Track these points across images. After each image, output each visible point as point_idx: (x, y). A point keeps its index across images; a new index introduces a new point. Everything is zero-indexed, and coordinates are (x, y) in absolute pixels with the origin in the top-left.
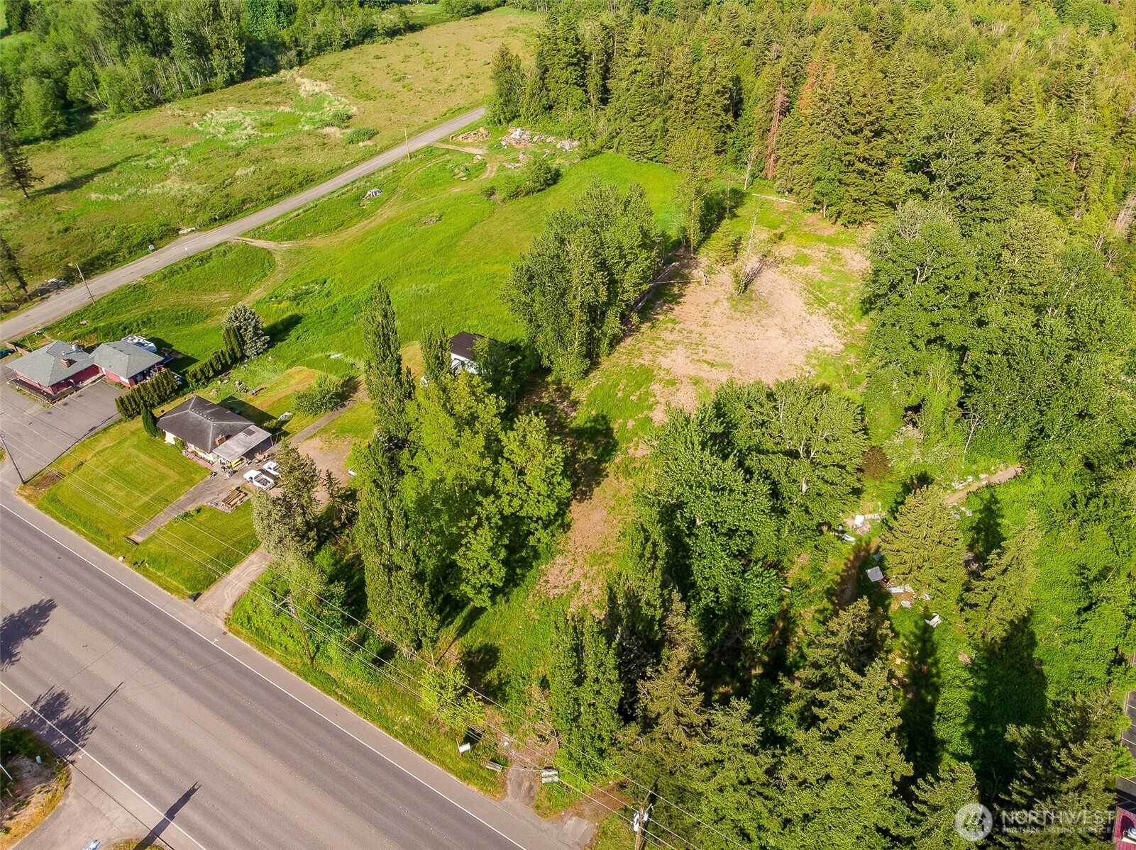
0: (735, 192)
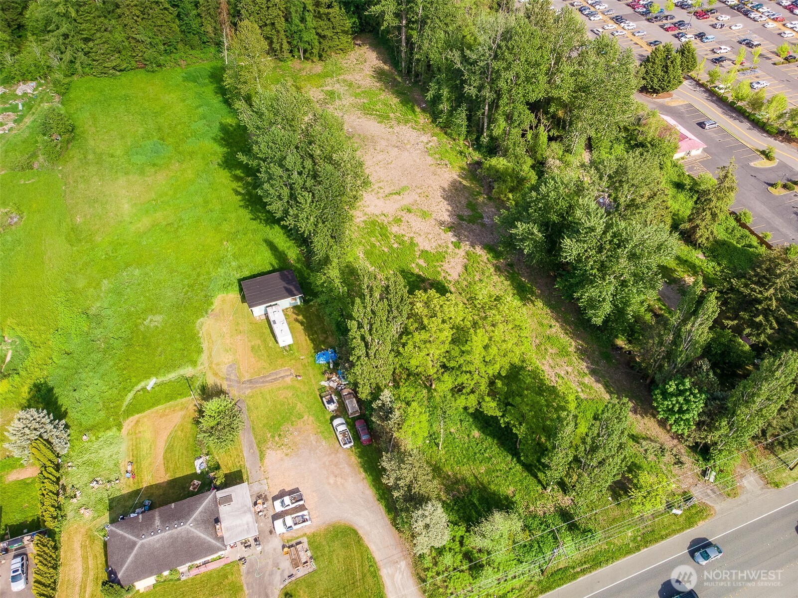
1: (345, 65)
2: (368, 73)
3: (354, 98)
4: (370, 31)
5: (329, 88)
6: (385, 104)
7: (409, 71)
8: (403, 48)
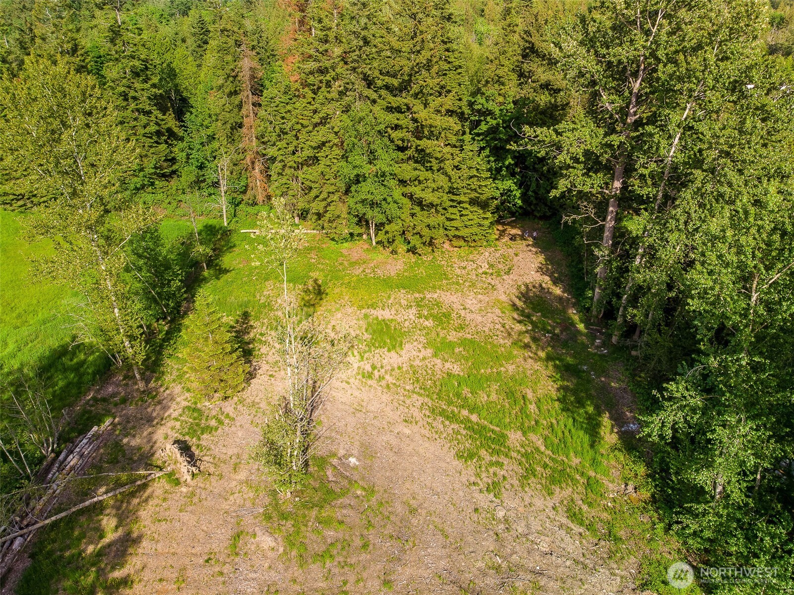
0: (210, 230)
1: (458, 271)
2: (503, 298)
3: (429, 352)
4: (544, 218)
5: (386, 314)
6: (510, 394)
7: (610, 313)
8: (602, 252)
